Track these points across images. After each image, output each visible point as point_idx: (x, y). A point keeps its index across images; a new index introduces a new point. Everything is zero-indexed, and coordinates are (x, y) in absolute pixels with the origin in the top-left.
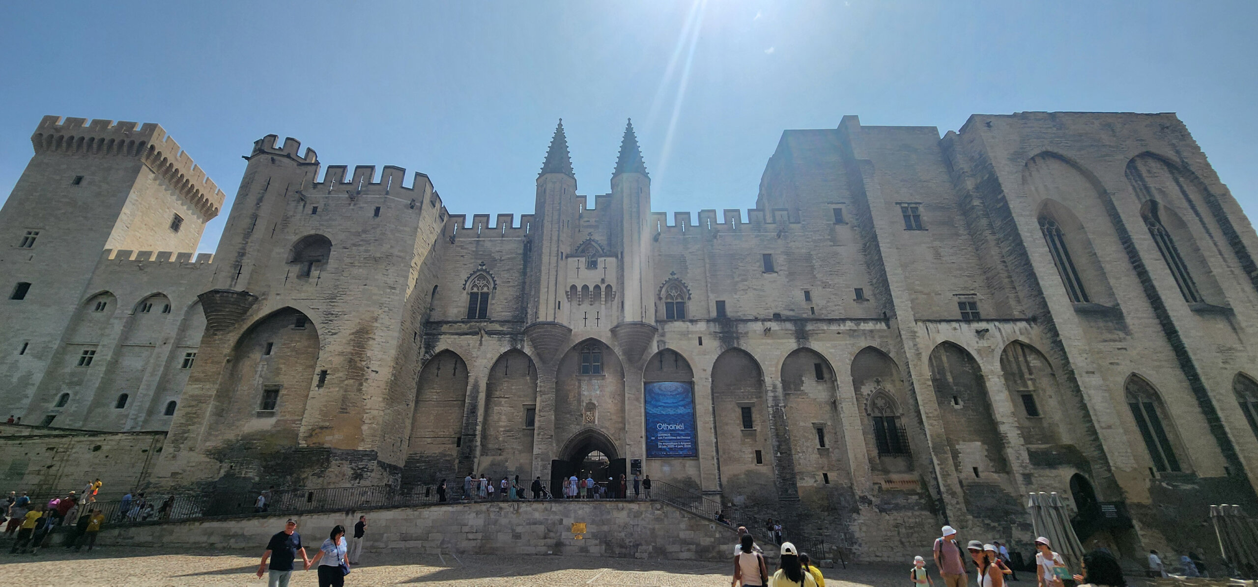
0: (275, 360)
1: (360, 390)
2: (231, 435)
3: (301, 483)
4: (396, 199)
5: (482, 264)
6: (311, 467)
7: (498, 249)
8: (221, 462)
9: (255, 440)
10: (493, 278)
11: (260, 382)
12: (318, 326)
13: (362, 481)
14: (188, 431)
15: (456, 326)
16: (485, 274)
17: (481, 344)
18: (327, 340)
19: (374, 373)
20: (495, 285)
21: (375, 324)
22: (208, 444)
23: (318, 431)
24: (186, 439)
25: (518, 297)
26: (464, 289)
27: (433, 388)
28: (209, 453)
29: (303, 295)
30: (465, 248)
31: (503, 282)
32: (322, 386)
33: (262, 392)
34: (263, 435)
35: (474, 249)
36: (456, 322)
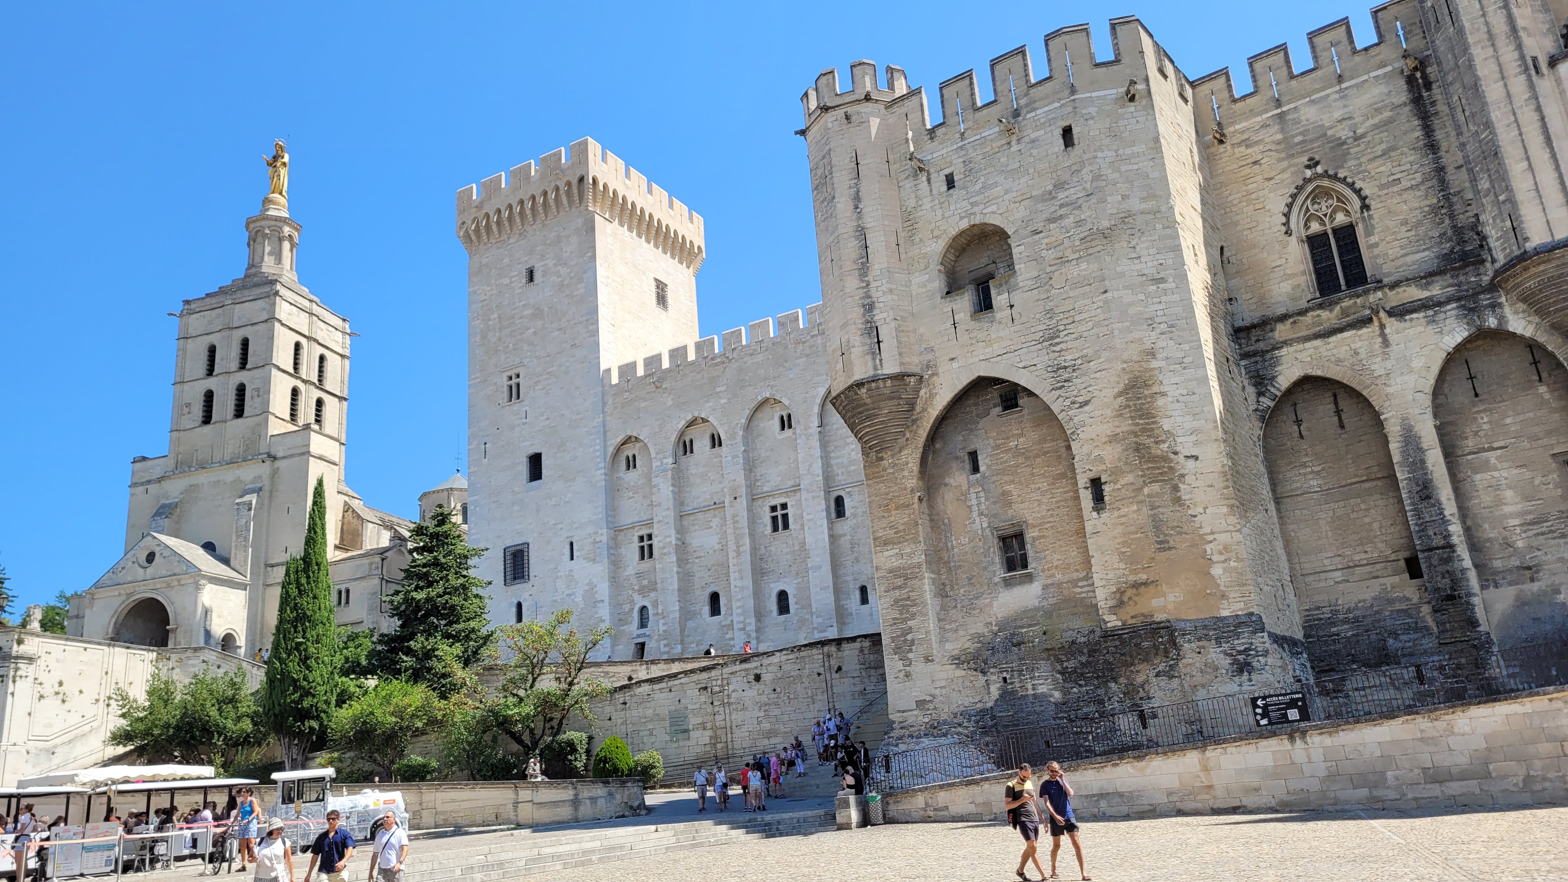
0: (995, 478)
1: (1178, 500)
2: (978, 626)
3: (1142, 694)
4: (1094, 94)
5: (1313, 164)
6: (1146, 660)
7: (1337, 115)
8: (984, 673)
9: (1022, 627)
10: (1351, 186)
11: (985, 525)
12: (1048, 398)
13: (1254, 676)
14: (910, 630)
15: (1308, 318)
16: (1326, 183)
17: (1386, 343)
18: (1076, 420)
19: (1191, 463)
20: (1363, 199)
21: (1154, 364)
22: (948, 646)
23: (1130, 592)
24: (913, 641)
25: (1435, 210)
26: (1288, 233)
27: (1304, 465)
28: (958, 661)
29: (997, 349)
30: (1257, 143)
31: (1382, 187)
32: (1103, 509)
33: (996, 541)
34: (1028, 615)
35: (1279, 136)
36: (1303, 312)
